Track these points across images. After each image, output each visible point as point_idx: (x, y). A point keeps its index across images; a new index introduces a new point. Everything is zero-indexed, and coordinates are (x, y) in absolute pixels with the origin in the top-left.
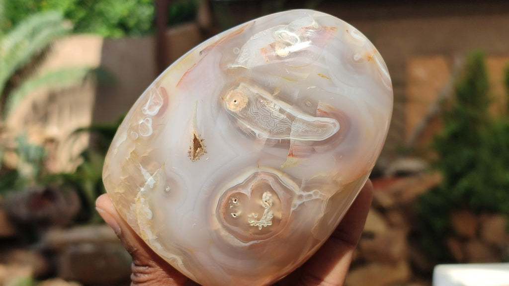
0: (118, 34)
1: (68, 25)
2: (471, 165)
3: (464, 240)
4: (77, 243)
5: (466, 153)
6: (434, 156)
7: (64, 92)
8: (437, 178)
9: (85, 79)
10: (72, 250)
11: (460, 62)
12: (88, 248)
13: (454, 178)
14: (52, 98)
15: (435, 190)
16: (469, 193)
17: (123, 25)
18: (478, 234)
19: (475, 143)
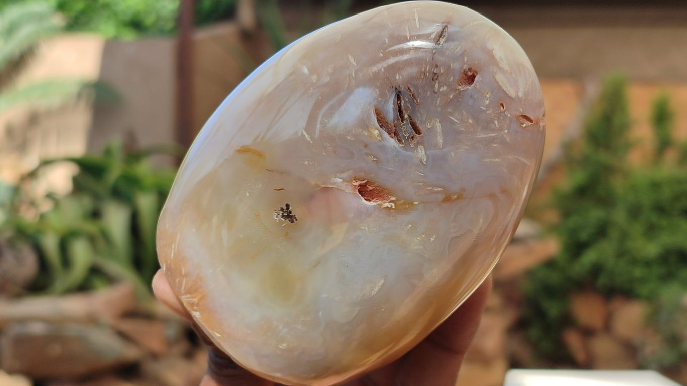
0: (129, 36)
1: (58, 20)
2: (602, 231)
3: (588, 333)
4: (23, 320)
5: (595, 214)
6: (552, 216)
7: (50, 113)
8: (552, 247)
9: (79, 96)
10: (15, 330)
11: (593, 90)
12: (37, 329)
13: (576, 248)
14: (33, 119)
15: (550, 264)
16: (597, 270)
17: (136, 24)
18: (607, 327)
19: (607, 201)
